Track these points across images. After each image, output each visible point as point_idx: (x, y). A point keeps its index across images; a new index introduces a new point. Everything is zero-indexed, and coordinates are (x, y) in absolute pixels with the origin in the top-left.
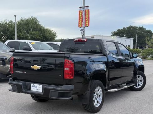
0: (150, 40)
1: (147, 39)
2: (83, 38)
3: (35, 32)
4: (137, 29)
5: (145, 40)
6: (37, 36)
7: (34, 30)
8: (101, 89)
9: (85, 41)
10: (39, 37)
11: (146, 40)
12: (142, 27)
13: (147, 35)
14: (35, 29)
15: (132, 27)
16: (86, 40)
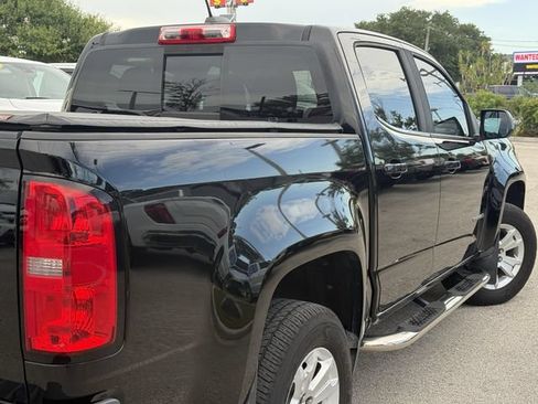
0: (472, 61)
1: (464, 59)
2: (211, 20)
3: (41, 31)
4: (426, 22)
5: (456, 63)
6: (49, 45)
7: (37, 19)
8: (328, 363)
9: (226, 41)
10: (59, 51)
11: (461, 60)
12: (446, 14)
13: (461, 42)
14: (40, 16)
15: (408, 12)
16: (227, 35)
